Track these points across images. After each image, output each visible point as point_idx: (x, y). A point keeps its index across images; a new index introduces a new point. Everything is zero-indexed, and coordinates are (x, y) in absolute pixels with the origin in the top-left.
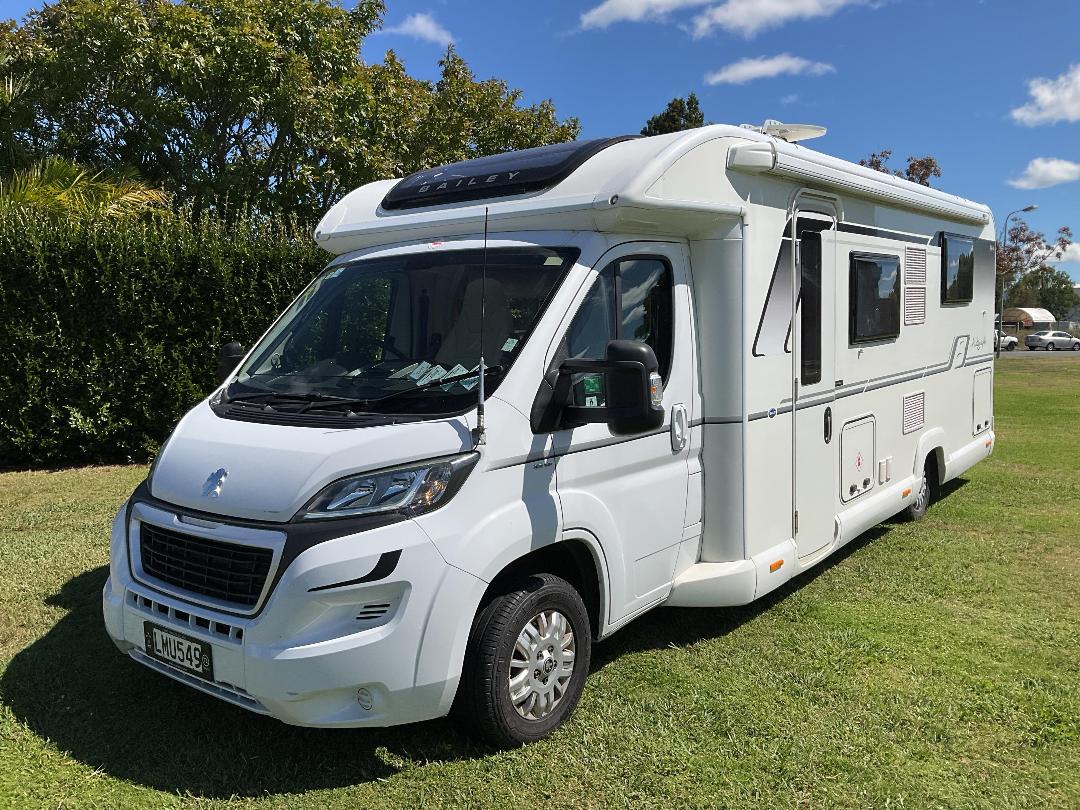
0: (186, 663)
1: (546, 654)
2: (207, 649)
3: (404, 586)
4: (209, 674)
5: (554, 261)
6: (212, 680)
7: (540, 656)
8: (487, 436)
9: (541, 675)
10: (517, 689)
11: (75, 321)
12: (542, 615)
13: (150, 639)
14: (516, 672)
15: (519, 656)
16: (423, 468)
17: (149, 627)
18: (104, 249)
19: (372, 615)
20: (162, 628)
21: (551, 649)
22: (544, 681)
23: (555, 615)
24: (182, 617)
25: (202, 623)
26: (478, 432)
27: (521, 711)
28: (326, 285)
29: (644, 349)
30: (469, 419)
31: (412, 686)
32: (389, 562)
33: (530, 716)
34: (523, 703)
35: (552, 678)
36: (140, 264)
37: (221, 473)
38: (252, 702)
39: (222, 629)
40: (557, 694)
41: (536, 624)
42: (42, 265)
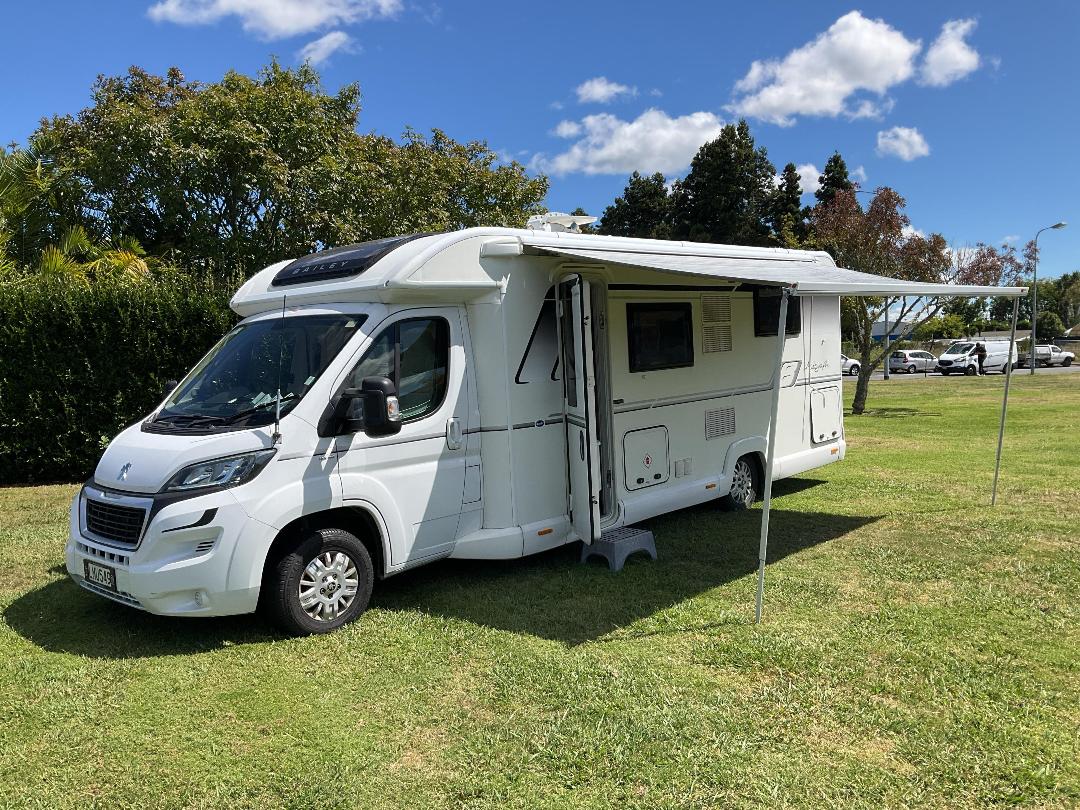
0: (104, 583)
1: (330, 579)
2: (113, 571)
3: (219, 530)
4: (114, 588)
5: (351, 324)
6: (116, 591)
7: (324, 579)
8: (283, 439)
9: (328, 592)
10: (306, 599)
11: (104, 364)
12: (328, 555)
13: (87, 571)
14: (305, 588)
15: (308, 578)
16: (237, 459)
17: (86, 562)
18: (124, 305)
19: (204, 547)
20: (92, 562)
21: (335, 576)
22: (330, 596)
23: (339, 555)
24: (102, 554)
25: (112, 556)
26: (276, 436)
27: (311, 615)
28: (230, 339)
29: (386, 382)
30: (268, 430)
31: (224, 589)
32: (209, 515)
33: (318, 618)
34: (312, 609)
35: (337, 595)
36: (154, 317)
37: (128, 465)
38: (137, 603)
39: (121, 559)
40: (341, 606)
41: (324, 560)
42: (77, 319)
